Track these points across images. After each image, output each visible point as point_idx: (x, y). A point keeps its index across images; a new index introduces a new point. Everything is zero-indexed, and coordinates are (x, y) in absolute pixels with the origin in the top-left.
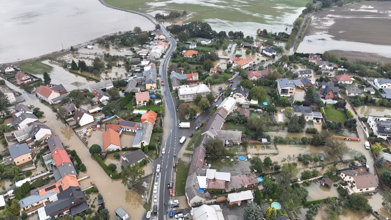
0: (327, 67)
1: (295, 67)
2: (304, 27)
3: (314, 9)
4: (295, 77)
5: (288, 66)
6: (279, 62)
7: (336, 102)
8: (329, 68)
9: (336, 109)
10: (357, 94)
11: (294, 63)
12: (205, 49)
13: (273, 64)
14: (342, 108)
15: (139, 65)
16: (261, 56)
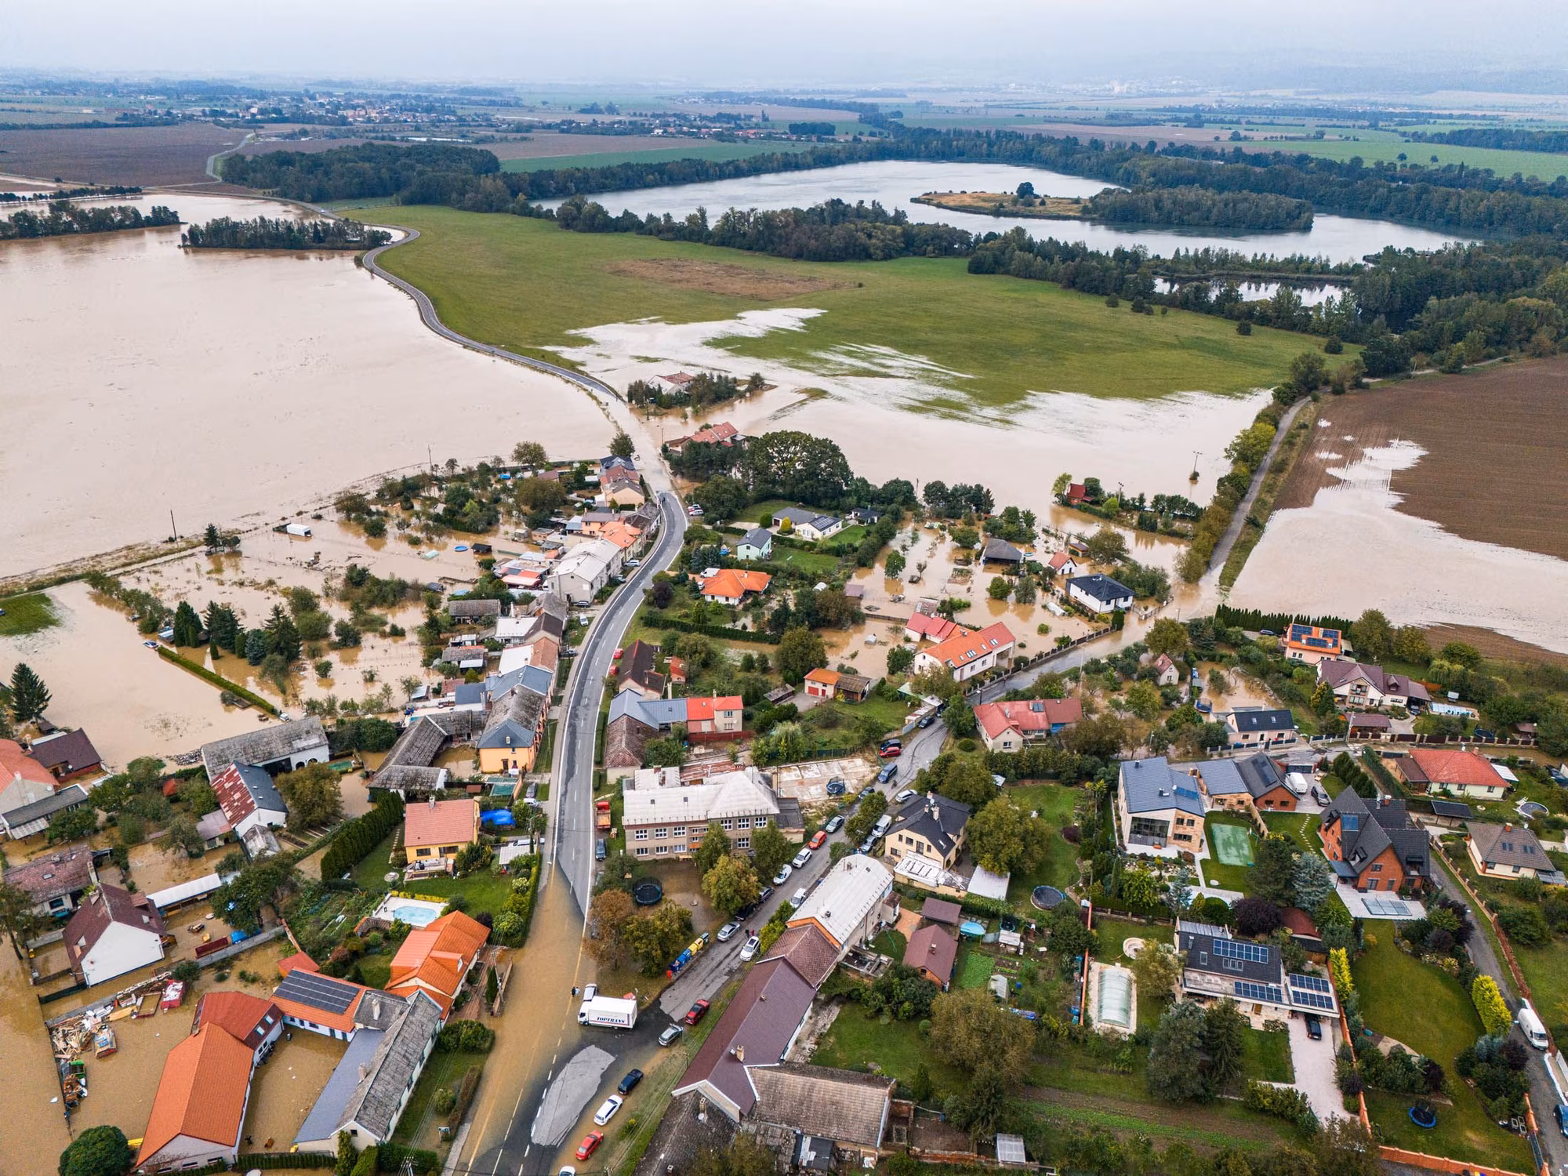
0: (1374, 694)
1: (1220, 686)
2: (1278, 468)
3: (1327, 383)
4: (1213, 741)
5: (1182, 679)
6: (1139, 649)
7: (1416, 911)
8: (1388, 700)
9: (1417, 955)
10: (1528, 873)
11: (1212, 659)
12: (808, 564)
13: (1112, 660)
14: (1453, 953)
15: (486, 634)
16: (1059, 611)
